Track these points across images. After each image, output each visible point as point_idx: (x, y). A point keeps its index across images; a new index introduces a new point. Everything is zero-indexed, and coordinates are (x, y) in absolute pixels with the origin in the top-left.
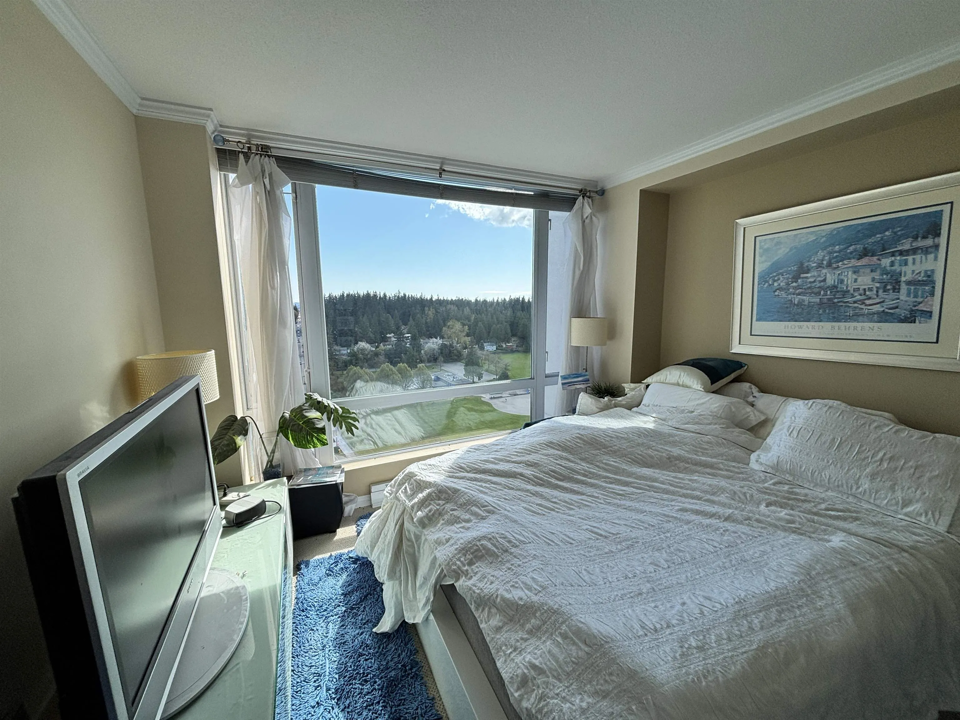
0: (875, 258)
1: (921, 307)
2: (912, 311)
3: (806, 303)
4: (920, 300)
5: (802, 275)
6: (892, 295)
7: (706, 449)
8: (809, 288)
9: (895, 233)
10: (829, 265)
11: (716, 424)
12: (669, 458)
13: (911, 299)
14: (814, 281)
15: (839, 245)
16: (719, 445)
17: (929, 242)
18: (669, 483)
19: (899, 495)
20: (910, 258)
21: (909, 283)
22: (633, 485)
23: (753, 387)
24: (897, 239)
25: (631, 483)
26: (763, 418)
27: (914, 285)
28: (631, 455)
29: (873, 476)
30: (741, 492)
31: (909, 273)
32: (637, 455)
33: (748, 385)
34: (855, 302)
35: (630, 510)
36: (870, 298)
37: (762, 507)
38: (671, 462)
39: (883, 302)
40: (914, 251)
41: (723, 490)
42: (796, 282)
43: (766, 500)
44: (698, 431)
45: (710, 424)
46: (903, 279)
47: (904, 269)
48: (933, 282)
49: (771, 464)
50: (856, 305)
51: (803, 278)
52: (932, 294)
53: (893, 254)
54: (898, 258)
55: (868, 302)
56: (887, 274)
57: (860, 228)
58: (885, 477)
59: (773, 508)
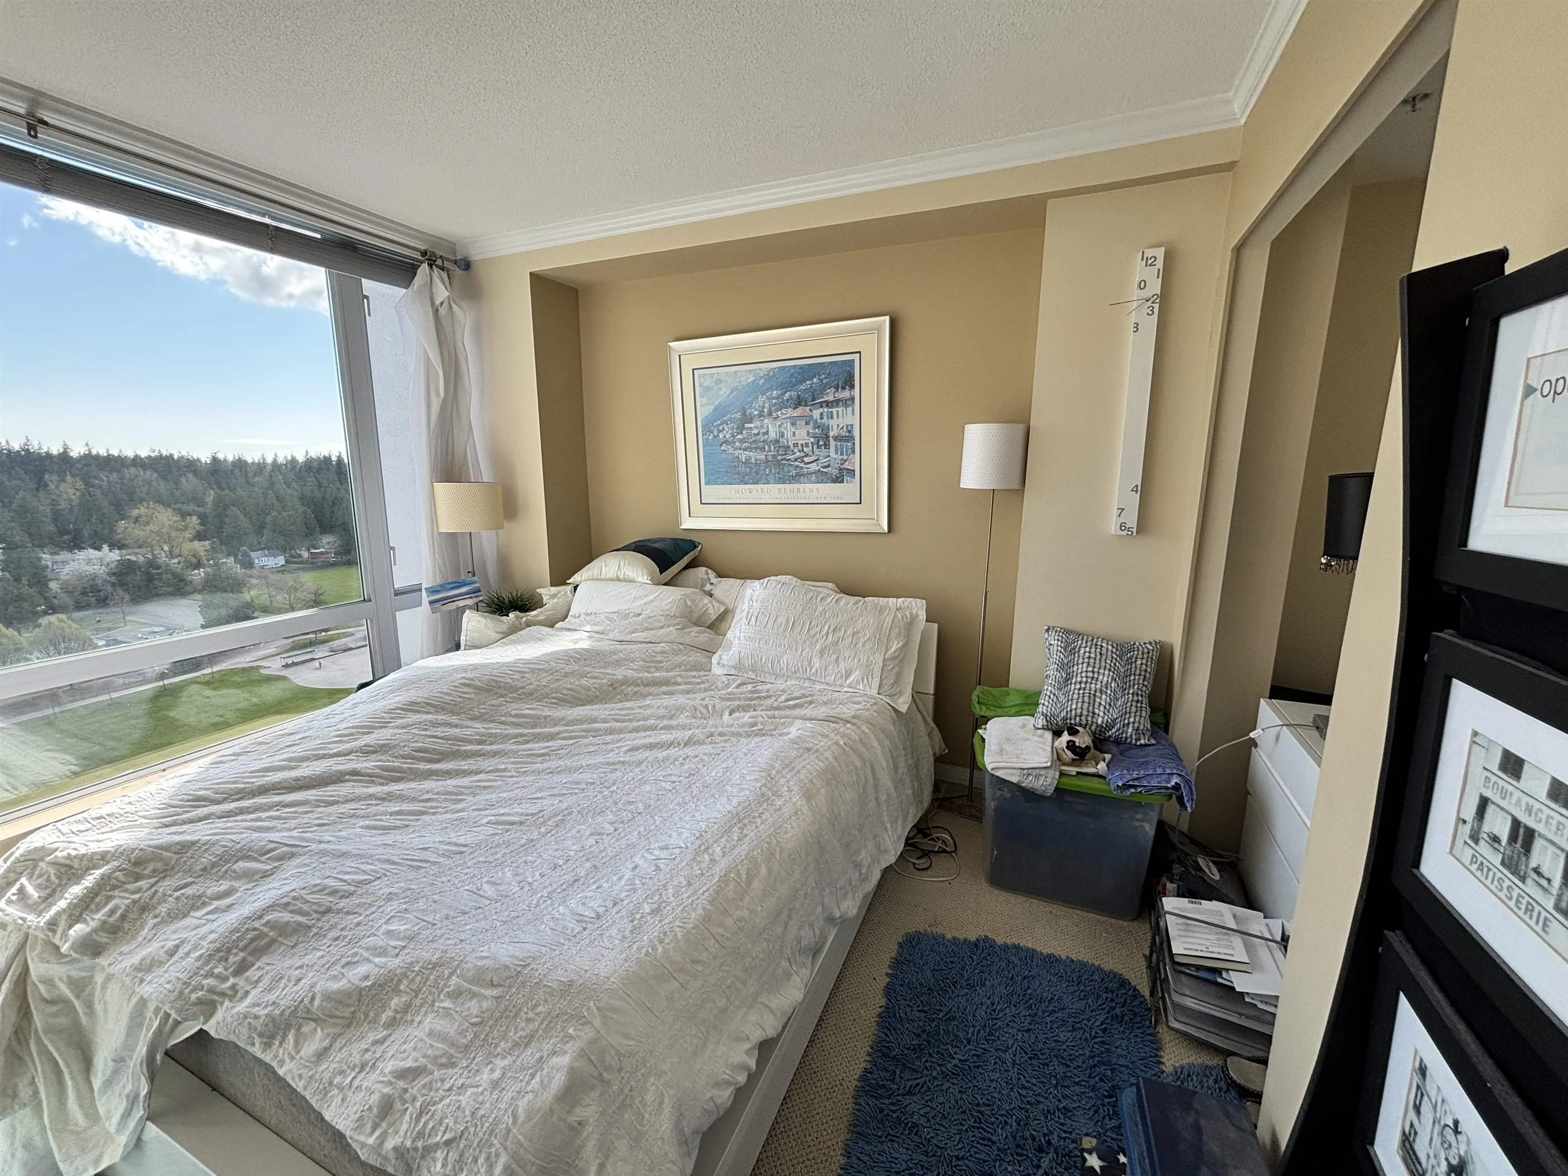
0: (808, 408)
1: (846, 465)
2: (841, 469)
3: (753, 460)
4: (845, 457)
5: (746, 425)
6: (824, 452)
7: (661, 662)
8: (754, 441)
9: (822, 380)
10: (770, 414)
11: (669, 626)
12: (612, 685)
13: (839, 457)
14: (758, 434)
15: (776, 389)
16: (676, 653)
17: (846, 394)
18: (613, 719)
19: (842, 666)
20: (834, 410)
21: (836, 438)
22: (561, 736)
23: (710, 571)
24: (823, 388)
25: (558, 734)
26: (722, 609)
27: (840, 441)
28: (555, 692)
29: (822, 652)
30: (701, 705)
31: (835, 427)
32: (565, 692)
33: (704, 569)
34: (796, 460)
35: (559, 773)
36: (807, 456)
37: (726, 717)
38: (615, 689)
39: (818, 460)
40: (836, 403)
41: (681, 709)
42: (742, 434)
43: (728, 707)
44: (648, 640)
45: (662, 627)
46: (831, 434)
47: (831, 422)
48: (853, 438)
49: (734, 663)
50: (797, 463)
51: (748, 428)
52: (853, 452)
53: (821, 405)
54: (826, 410)
55: (806, 460)
56: (818, 427)
57: (792, 371)
58: (831, 651)
59: (736, 715)
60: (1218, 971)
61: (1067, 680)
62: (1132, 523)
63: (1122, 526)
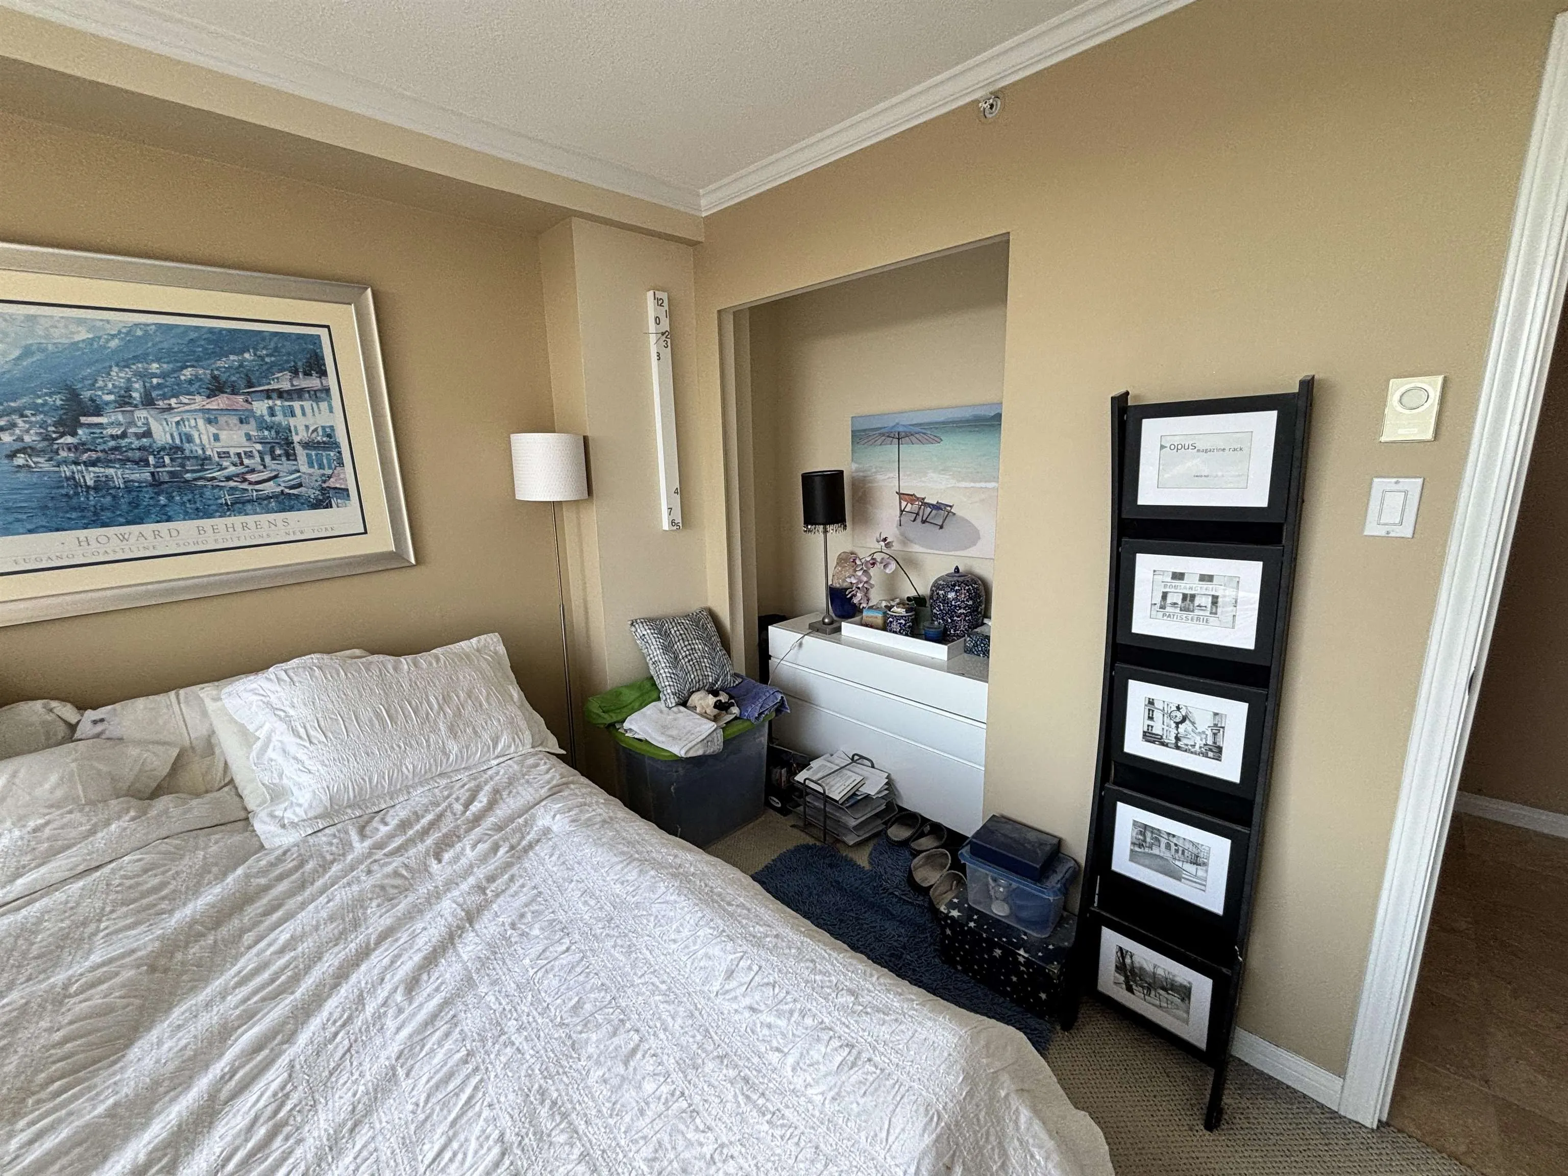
0: (240, 399)
1: (332, 483)
2: (323, 489)
3: (119, 482)
4: (329, 472)
5: (83, 420)
6: (285, 465)
7: (164, 885)
8: (116, 449)
9: (262, 358)
10: (148, 402)
12: (153, 969)
13: (316, 471)
14: (124, 435)
15: (158, 360)
16: (175, 856)
17: (314, 382)
18: (263, 1000)
20: (296, 405)
21: (306, 445)
22: (224, 1095)
24: (268, 372)
25: (213, 1096)
26: (175, 753)
27: (315, 448)
28: (37, 1072)
31: (301, 428)
32: (58, 1052)
34: (228, 478)
35: (368, 1113)
36: (253, 471)
38: (166, 971)
39: (276, 477)
40: (299, 393)
42: (74, 434)
44: (81, 868)
46: (296, 439)
47: (292, 422)
48: (337, 445)
50: (232, 484)
51: (90, 425)
52: (341, 464)
53: (268, 395)
54: (278, 402)
55: (252, 477)
56: (269, 428)
57: (193, 335)
60: (854, 794)
61: (676, 658)
62: (679, 520)
63: (673, 523)
